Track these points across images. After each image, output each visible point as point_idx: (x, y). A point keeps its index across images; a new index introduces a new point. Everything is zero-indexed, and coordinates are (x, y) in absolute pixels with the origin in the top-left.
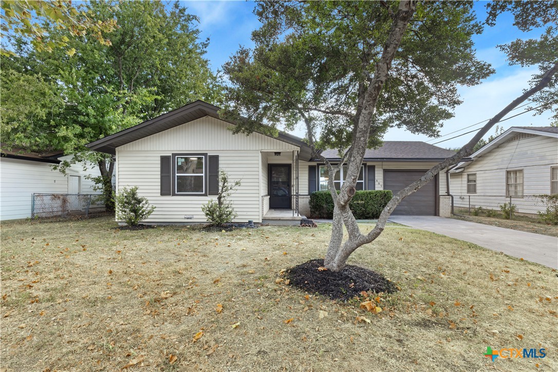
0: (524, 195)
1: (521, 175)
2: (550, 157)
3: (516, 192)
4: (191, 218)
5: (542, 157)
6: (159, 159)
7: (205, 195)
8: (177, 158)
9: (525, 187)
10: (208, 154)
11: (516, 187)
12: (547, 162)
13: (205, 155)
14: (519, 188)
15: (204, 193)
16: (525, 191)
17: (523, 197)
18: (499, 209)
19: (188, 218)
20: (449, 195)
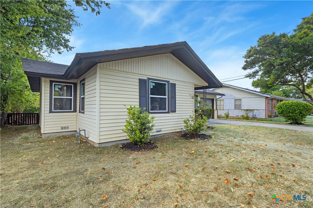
0: (224, 109)
1: (223, 101)
2: (234, 96)
3: (220, 108)
4: (159, 131)
5: (231, 96)
6: (138, 81)
7: (168, 112)
8: (151, 82)
9: (224, 106)
10: (170, 82)
11: (220, 106)
12: (233, 97)
13: (168, 82)
14: (221, 107)
15: (167, 111)
16: (224, 108)
17: (223, 110)
18: (224, 115)
19: (158, 132)
20: (216, 110)
